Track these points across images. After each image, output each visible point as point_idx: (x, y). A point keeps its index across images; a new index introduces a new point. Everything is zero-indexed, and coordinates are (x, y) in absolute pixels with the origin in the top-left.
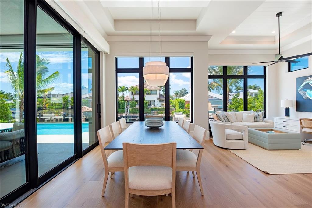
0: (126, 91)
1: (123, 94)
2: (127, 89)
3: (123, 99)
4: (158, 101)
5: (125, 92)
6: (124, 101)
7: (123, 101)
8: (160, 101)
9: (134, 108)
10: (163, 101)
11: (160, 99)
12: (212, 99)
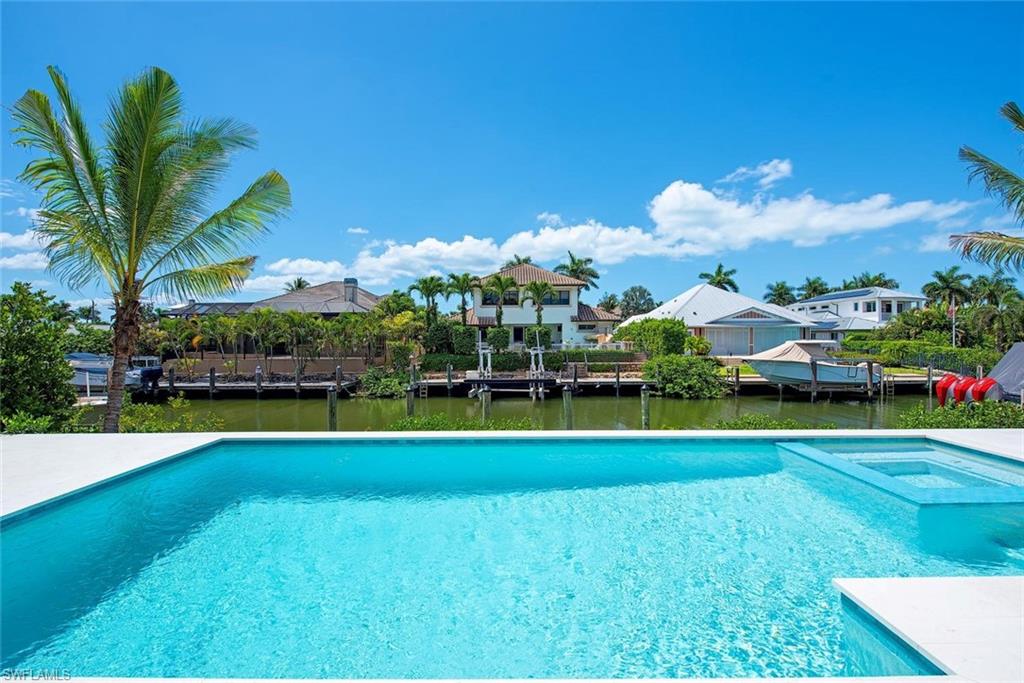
1: (464, 302)
3: (464, 319)
4: (575, 326)
6: (465, 325)
7: (462, 328)
8: (581, 328)
9: (502, 351)
10: (592, 327)
11: (581, 320)
12: (763, 319)
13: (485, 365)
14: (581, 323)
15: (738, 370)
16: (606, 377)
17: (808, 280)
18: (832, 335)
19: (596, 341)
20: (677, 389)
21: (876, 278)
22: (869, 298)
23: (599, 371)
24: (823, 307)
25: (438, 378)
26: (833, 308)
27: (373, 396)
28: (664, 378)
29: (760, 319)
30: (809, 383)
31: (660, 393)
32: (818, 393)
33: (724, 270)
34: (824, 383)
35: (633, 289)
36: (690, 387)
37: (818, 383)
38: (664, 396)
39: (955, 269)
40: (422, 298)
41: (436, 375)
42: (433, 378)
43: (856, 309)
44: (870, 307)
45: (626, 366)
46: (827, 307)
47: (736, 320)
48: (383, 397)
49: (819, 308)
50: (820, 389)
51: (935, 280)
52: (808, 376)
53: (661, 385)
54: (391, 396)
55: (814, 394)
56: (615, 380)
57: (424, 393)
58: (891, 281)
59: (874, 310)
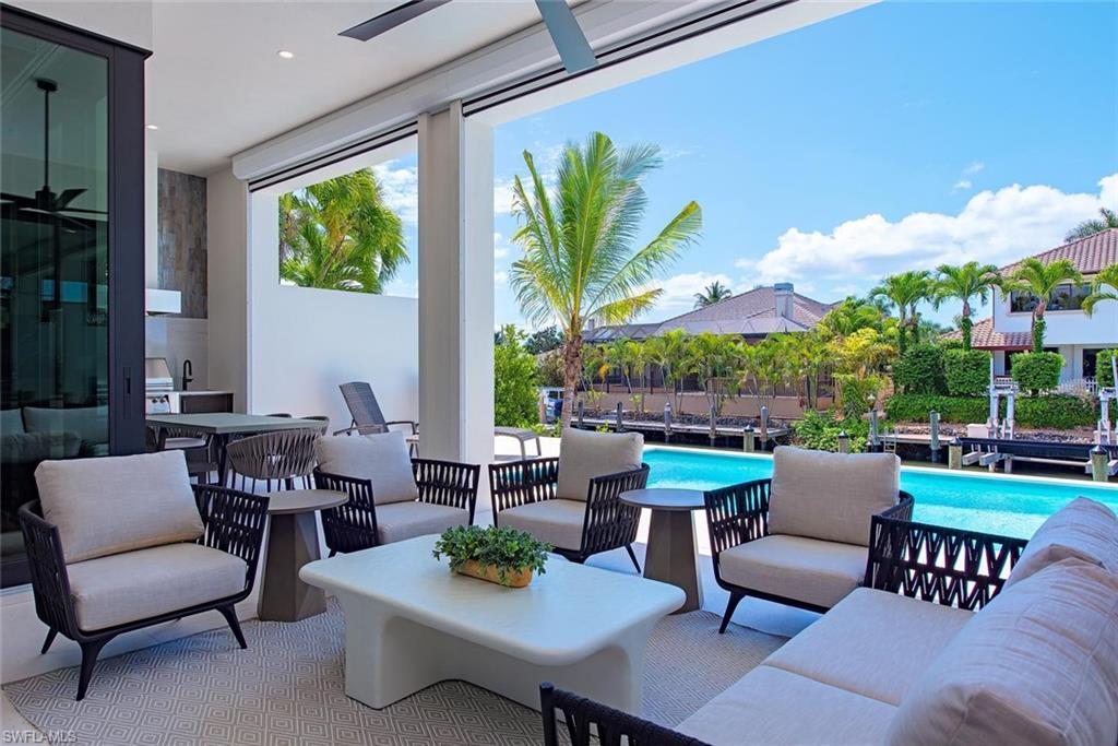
0: (983, 291)
1: (967, 310)
2: (987, 281)
3: (968, 339)
5: (975, 300)
6: (969, 348)
7: (963, 353)
9: (1041, 393)
13: (1002, 416)
25: (915, 432)
41: (912, 427)
42: (907, 432)
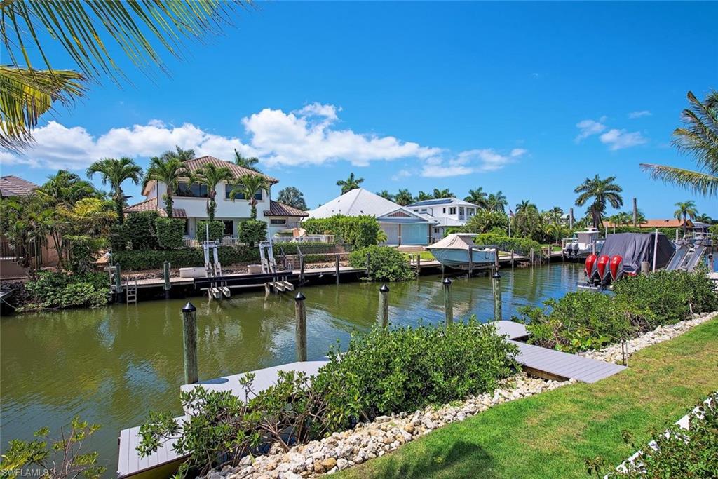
4: (268, 220)
8: (273, 222)
10: (283, 222)
11: (274, 215)
12: (407, 218)
13: (212, 260)
14: (273, 218)
15: (419, 256)
16: (319, 267)
17: (400, 191)
18: (435, 229)
19: (291, 234)
20: (385, 274)
21: (444, 192)
22: (452, 205)
23: (313, 262)
24: (423, 210)
25: (142, 278)
26: (429, 211)
27: (55, 308)
28: (374, 266)
29: (405, 218)
30: (466, 264)
31: (370, 279)
32: (473, 270)
33: (355, 178)
34: (476, 263)
35: (288, 189)
36: (394, 272)
37: (473, 263)
38: (373, 281)
39: (480, 189)
40: (105, 182)
41: (137, 275)
42: (134, 279)
43: (444, 212)
44: (453, 211)
45: (331, 256)
46: (426, 210)
47: (390, 218)
48: (70, 308)
49: (420, 211)
50: (474, 268)
51: (471, 195)
52: (466, 259)
53: (371, 272)
54: (86, 306)
55: (470, 272)
56: (334, 269)
57: (133, 298)
58: (451, 194)
59: (454, 213)
